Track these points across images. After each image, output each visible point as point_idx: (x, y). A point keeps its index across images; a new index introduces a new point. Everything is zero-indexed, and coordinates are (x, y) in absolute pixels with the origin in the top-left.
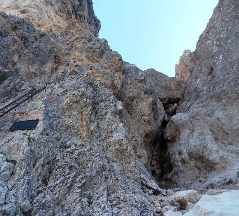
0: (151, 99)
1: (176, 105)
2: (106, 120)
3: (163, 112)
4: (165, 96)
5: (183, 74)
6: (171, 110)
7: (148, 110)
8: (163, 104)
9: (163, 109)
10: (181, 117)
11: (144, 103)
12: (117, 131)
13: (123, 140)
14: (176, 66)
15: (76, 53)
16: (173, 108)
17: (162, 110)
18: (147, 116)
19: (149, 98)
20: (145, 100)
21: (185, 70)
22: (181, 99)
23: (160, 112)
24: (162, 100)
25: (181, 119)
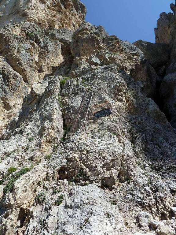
0: (145, 67)
1: (164, 67)
2: (140, 98)
3: (156, 75)
4: (155, 61)
5: (162, 36)
6: (161, 72)
7: (145, 77)
8: (154, 68)
9: (155, 72)
10: (172, 77)
11: (141, 72)
12: (150, 104)
13: (157, 109)
14: (155, 30)
15: (83, 44)
16: (162, 70)
17: (154, 74)
18: (146, 82)
19: (144, 67)
20: (142, 69)
21: (163, 31)
22: (168, 61)
23: (153, 76)
24: (152, 65)
25: (172, 79)
